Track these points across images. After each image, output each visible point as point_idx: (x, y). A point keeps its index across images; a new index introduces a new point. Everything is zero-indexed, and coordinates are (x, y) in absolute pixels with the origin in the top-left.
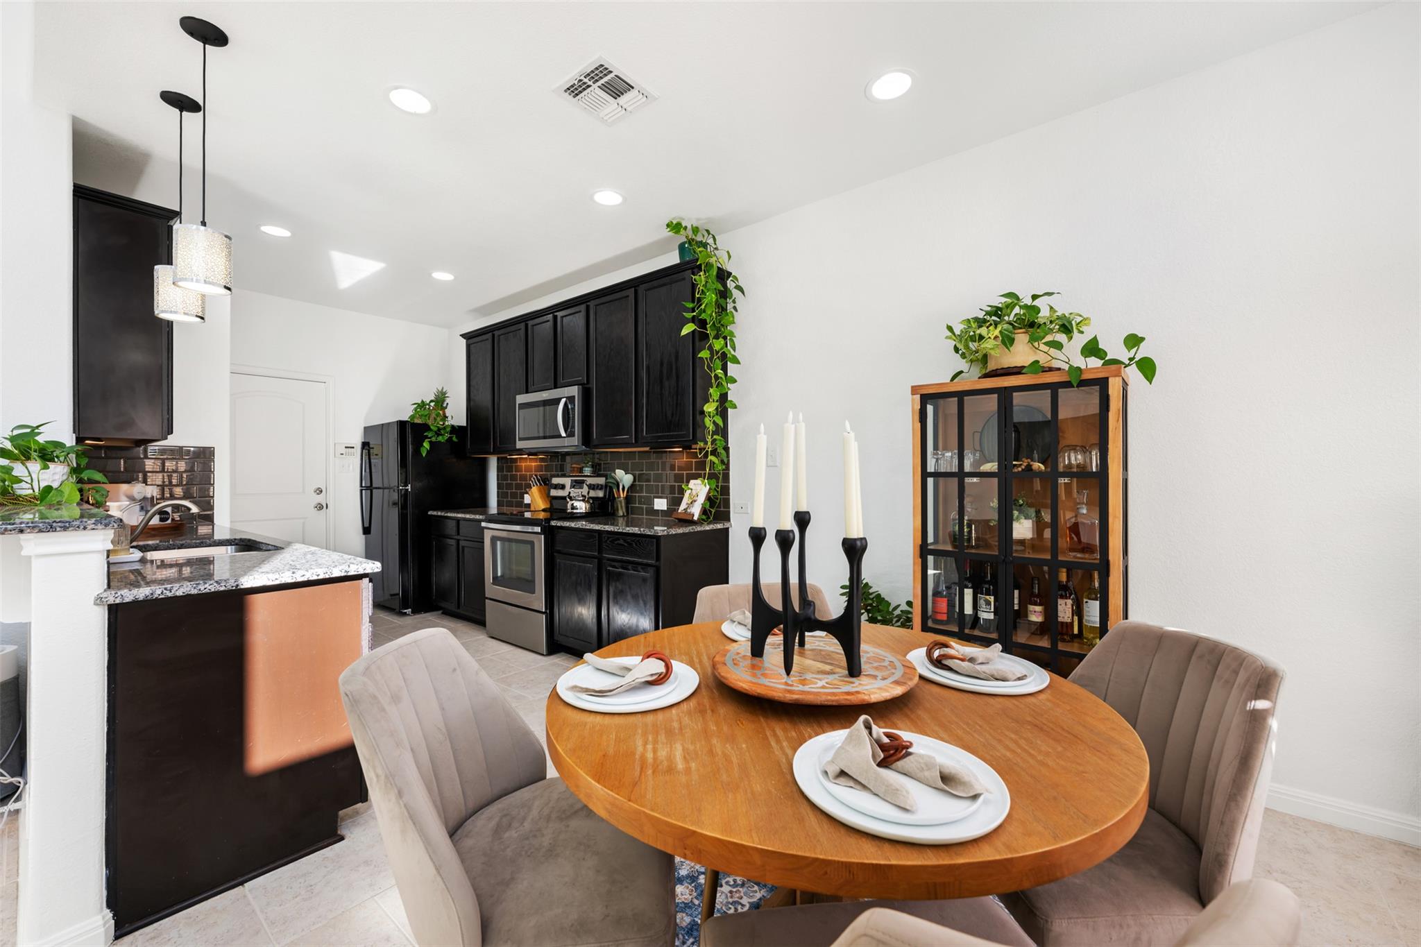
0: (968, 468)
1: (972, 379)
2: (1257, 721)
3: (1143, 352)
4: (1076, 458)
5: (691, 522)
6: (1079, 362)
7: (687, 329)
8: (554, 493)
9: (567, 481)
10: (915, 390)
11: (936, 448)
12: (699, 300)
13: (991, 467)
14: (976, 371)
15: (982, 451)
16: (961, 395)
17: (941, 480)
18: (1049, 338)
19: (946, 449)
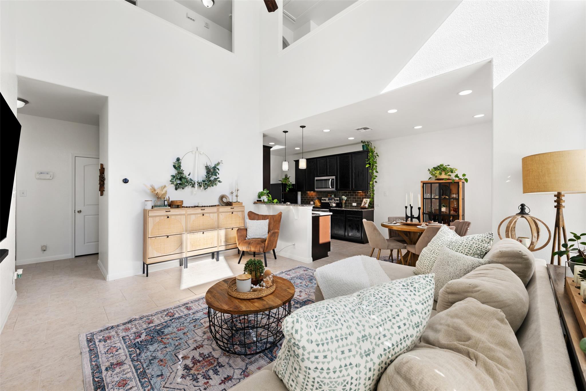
0: (432, 197)
1: (433, 180)
2: (467, 229)
3: (466, 177)
4: (454, 196)
5: (366, 208)
6: (454, 178)
7: (367, 166)
8: (322, 201)
9: (327, 199)
10: (421, 182)
11: (425, 193)
12: (369, 159)
13: (437, 197)
14: (434, 178)
15: (435, 194)
16: (431, 183)
17: (427, 200)
18: (449, 174)
19: (428, 193)
